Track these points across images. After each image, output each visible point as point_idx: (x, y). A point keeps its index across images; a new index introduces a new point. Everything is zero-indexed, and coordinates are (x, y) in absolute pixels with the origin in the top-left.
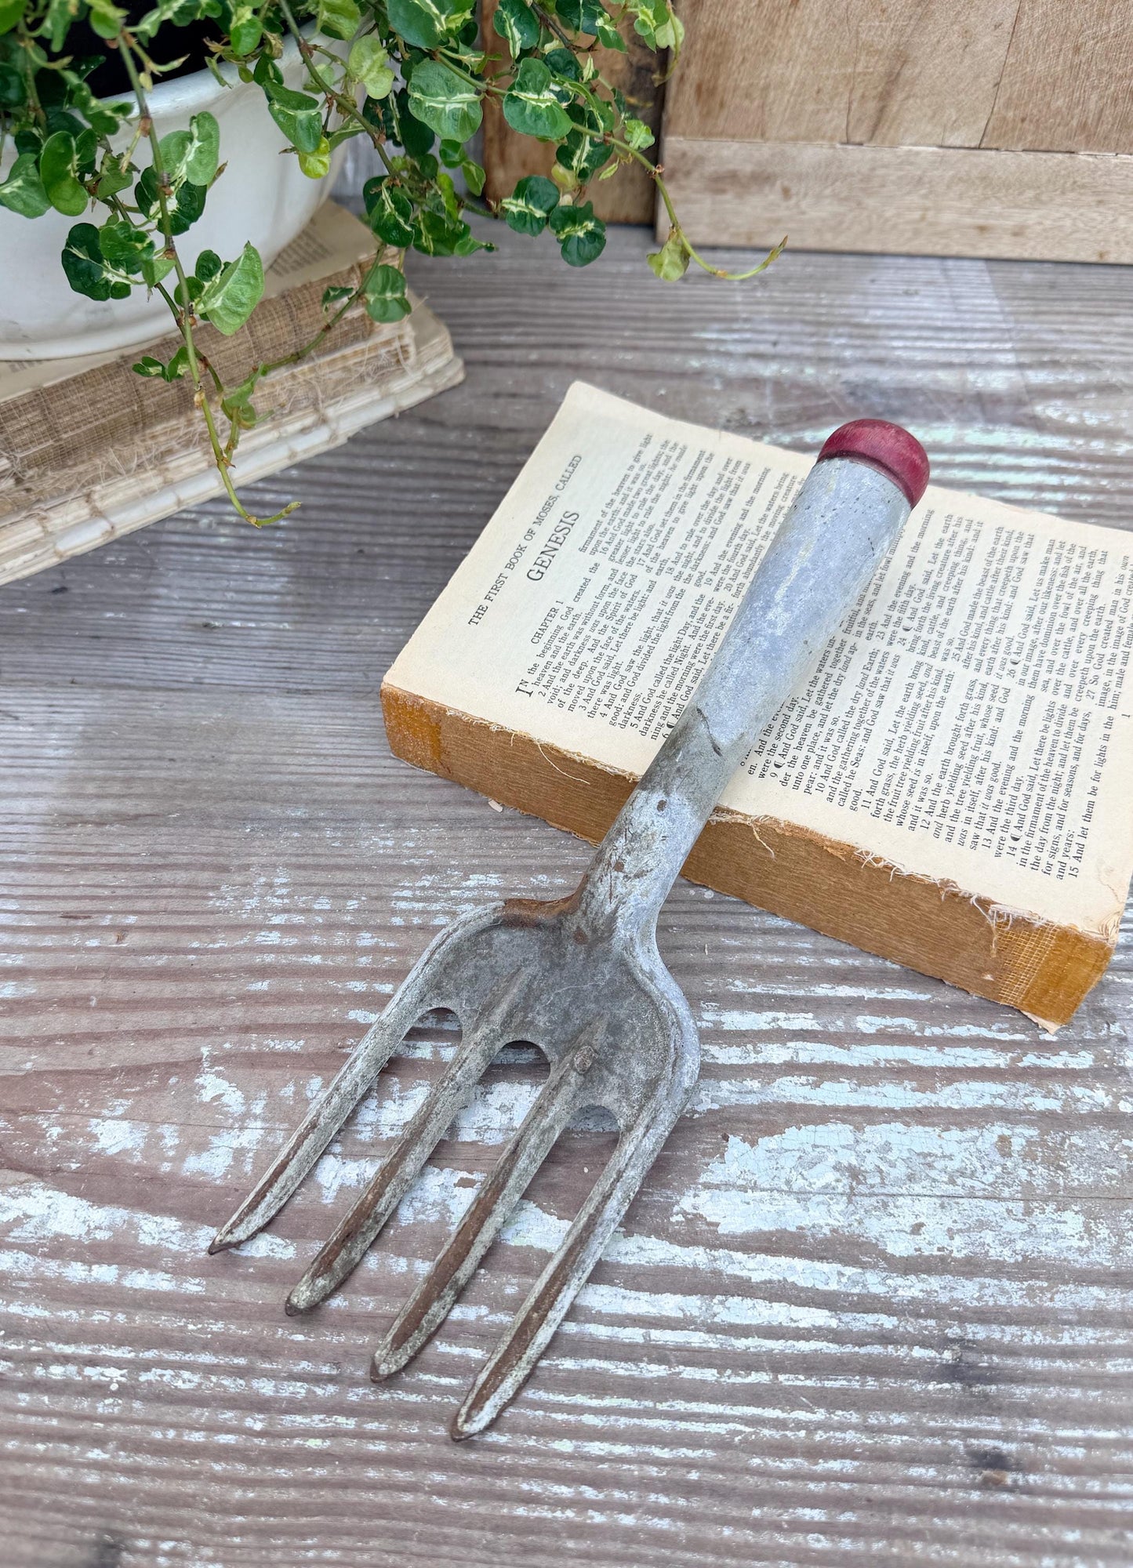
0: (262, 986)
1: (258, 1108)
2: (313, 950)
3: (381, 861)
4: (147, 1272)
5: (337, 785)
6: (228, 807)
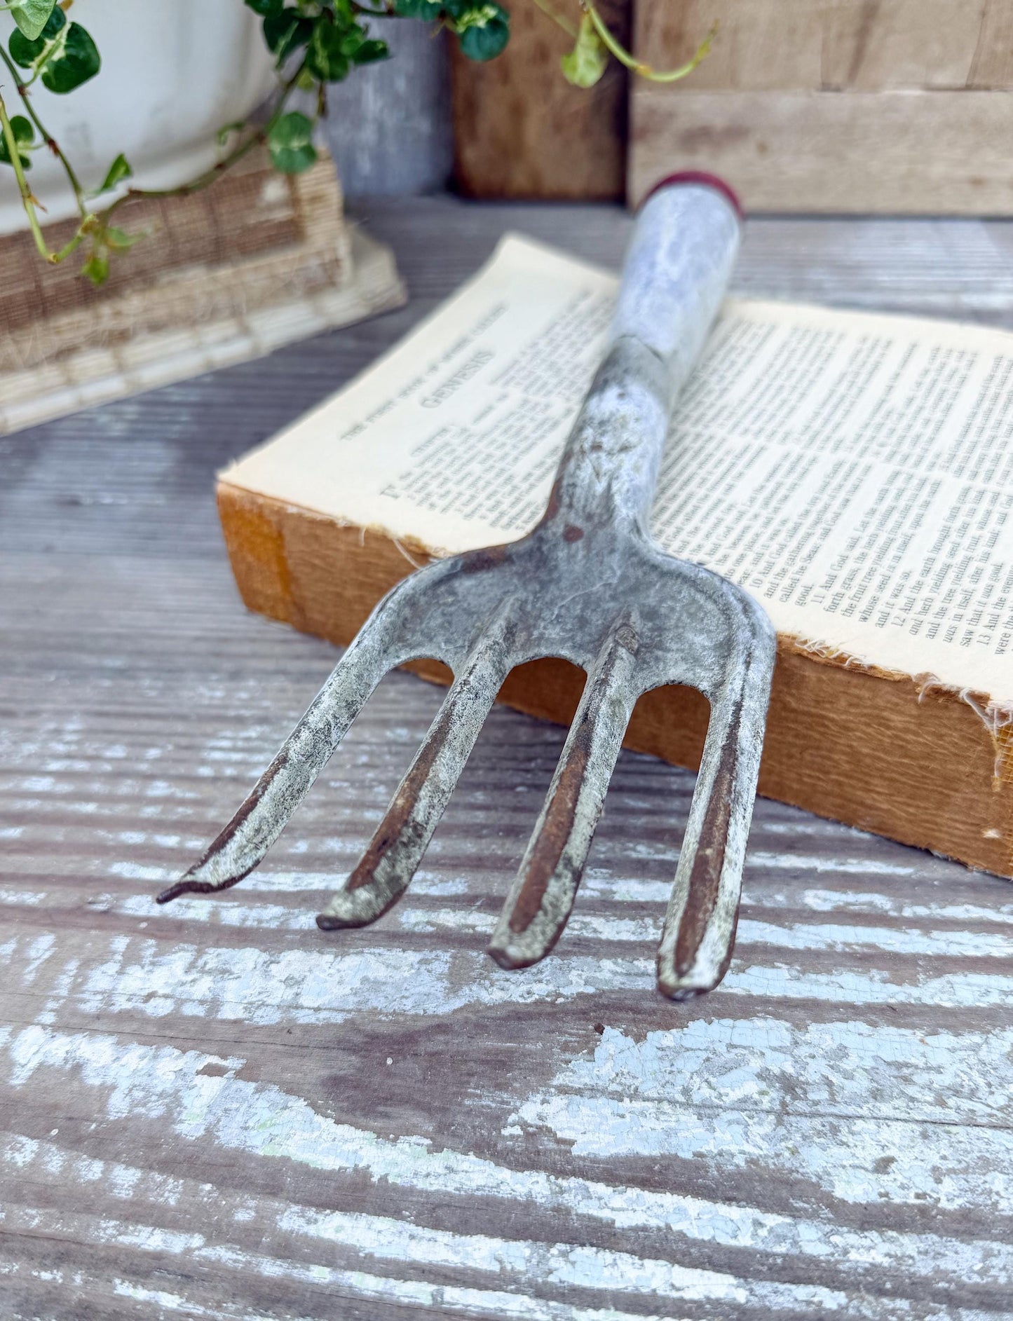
0: (14, 833)
2: (88, 798)
5: (172, 637)
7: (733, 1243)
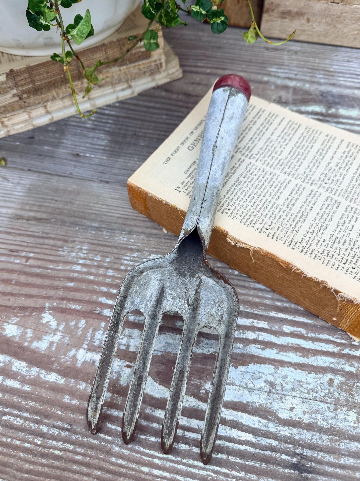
0: (71, 284)
1: (61, 328)
2: (91, 274)
3: (121, 245)
4: (12, 380)
5: (111, 216)
6: (72, 219)
7: (253, 426)
